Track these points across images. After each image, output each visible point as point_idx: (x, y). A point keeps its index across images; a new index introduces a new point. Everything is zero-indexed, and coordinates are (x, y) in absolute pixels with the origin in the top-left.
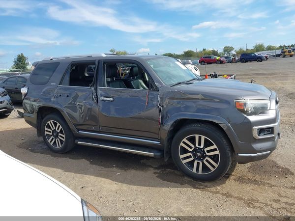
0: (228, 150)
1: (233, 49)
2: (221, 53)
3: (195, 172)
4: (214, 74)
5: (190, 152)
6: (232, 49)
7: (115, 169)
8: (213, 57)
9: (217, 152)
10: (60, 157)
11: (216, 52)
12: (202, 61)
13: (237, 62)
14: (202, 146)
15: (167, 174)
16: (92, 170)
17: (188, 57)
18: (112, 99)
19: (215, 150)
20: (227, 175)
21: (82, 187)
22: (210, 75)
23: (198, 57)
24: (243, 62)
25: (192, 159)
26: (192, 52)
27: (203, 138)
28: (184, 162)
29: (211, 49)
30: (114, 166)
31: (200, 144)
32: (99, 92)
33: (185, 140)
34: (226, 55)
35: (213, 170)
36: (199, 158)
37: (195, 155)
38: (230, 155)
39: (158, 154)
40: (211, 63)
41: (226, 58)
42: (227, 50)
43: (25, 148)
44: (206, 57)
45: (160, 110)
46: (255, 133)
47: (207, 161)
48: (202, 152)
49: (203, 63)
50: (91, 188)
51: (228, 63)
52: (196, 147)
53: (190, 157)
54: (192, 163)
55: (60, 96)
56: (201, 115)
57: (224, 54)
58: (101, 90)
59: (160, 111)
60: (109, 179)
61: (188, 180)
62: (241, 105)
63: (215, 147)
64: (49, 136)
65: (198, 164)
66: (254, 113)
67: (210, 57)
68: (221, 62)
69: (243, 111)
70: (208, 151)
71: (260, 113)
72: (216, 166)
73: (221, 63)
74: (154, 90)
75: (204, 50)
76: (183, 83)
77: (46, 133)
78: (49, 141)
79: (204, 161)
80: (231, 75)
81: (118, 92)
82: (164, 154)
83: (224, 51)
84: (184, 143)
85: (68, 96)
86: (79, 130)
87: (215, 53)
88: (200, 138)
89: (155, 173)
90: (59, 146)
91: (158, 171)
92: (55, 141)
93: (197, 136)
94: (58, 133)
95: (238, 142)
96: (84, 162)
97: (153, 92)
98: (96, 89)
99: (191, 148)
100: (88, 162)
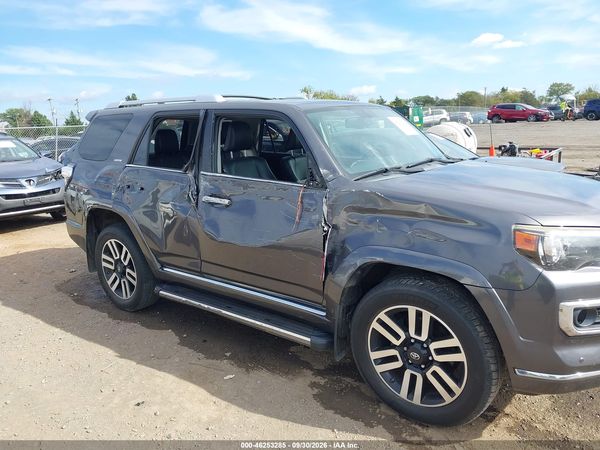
0: (489, 355)
1: (572, 89)
2: (542, 98)
3: (406, 398)
4: (508, 145)
5: (394, 347)
6: (568, 89)
7: (225, 364)
8: (522, 106)
9: (461, 357)
10: (126, 320)
11: (532, 96)
12: (494, 116)
13: (576, 118)
14: (424, 337)
15: (342, 390)
16: (177, 360)
17: (467, 104)
18: (226, 202)
19: (455, 350)
20: (491, 414)
21: (138, 404)
22: (500, 148)
23: (488, 106)
24: (591, 118)
25: (398, 364)
26: (476, 94)
27: (427, 316)
28: (380, 369)
29: (519, 89)
30: (228, 354)
31: (418, 331)
32: (203, 183)
33: (382, 315)
34: (553, 103)
35: (448, 399)
36: (416, 366)
37: (405, 356)
38: (493, 367)
39: (322, 341)
40: (514, 121)
41: (552, 108)
42: (557, 90)
43: (67, 292)
44: (503, 107)
45: (326, 235)
46: (566, 320)
47: (435, 374)
48: (425, 352)
49: (495, 119)
50: (155, 408)
51: (555, 119)
52: (408, 338)
53: (393, 359)
54: (398, 374)
55: (129, 187)
56: (422, 258)
57: (550, 100)
58: (205, 180)
59: (325, 237)
60: (206, 389)
61: (387, 416)
62: (528, 241)
63: (454, 342)
64: (109, 272)
65: (413, 379)
66: (568, 264)
67: (514, 107)
68: (539, 118)
69: (533, 256)
70: (440, 351)
71: (587, 264)
72: (458, 390)
73: (538, 120)
74: (317, 187)
75: (503, 90)
76: (398, 170)
77: (104, 264)
78: (109, 282)
79: (429, 374)
80: (551, 150)
81: (240, 185)
82: (333, 343)
83: (551, 94)
84: (381, 322)
85: (142, 189)
86: (163, 265)
87: (527, 97)
88: (419, 315)
89: (313, 385)
90: (126, 296)
91: (322, 382)
92: (120, 284)
93: (412, 311)
94: (125, 267)
95: (516, 339)
96: (167, 338)
97: (313, 191)
98: (196, 177)
99: (397, 337)
100: (177, 339)
